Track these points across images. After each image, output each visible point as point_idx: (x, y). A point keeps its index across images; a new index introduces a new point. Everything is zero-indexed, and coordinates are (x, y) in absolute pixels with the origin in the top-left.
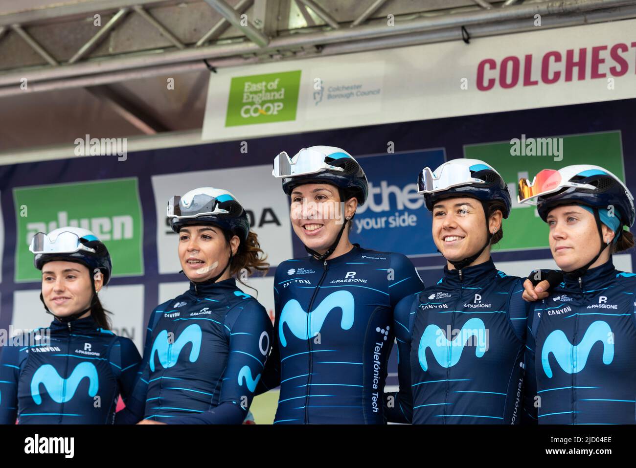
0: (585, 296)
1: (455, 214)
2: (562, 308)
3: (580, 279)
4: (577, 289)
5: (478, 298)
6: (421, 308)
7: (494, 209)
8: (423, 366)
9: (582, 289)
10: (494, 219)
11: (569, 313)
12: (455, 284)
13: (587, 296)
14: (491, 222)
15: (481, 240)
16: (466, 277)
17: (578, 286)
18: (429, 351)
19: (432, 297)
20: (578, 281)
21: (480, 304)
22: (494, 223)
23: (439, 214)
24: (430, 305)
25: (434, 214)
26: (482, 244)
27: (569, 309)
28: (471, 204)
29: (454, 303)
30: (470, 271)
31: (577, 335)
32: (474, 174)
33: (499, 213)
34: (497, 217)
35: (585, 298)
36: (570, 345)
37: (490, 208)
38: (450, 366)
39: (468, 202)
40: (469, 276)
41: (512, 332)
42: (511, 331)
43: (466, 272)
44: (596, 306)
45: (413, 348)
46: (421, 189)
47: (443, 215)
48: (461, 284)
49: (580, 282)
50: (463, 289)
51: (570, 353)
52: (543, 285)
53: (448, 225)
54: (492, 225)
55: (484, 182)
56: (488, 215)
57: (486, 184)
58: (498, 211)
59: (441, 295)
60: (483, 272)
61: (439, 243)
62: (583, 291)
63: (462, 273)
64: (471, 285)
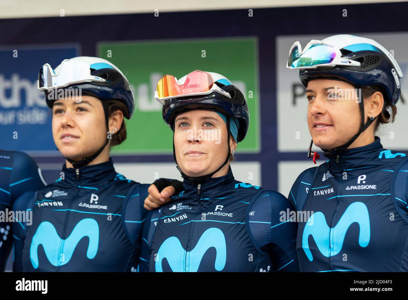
0: (202, 203)
1: (74, 112)
2: (178, 215)
3: (199, 185)
4: (195, 195)
5: (94, 198)
6: (37, 205)
7: (115, 109)
8: (34, 263)
9: (200, 196)
10: (115, 119)
11: (185, 220)
12: (72, 183)
13: (204, 203)
14: (111, 121)
15: (99, 140)
16: (83, 176)
17: (196, 193)
18: (41, 249)
19: (49, 195)
20: (197, 187)
21: (96, 204)
22: (115, 123)
23: (59, 111)
24: (46, 202)
25: (54, 112)
26: (100, 144)
27: (185, 216)
28: (90, 102)
29: (70, 201)
30: (88, 170)
31: (191, 241)
32: (93, 72)
33: (119, 113)
34: (117, 117)
35: (202, 205)
36: (183, 251)
37: (110, 107)
38: (61, 265)
39: (87, 100)
40: (87, 176)
41: (126, 236)
42: (124, 235)
43: (84, 171)
44: (212, 213)
45: (26, 245)
46: (41, 85)
47: (63, 112)
48: (78, 183)
49: (199, 188)
50: (80, 188)
51: (183, 259)
52: (167, 191)
53: (66, 123)
54: (112, 124)
55: (104, 80)
56: (108, 115)
57: (106, 83)
58: (119, 111)
59: (57, 193)
60: (101, 172)
61: (58, 141)
62: (200, 198)
63: (80, 172)
64: (88, 185)
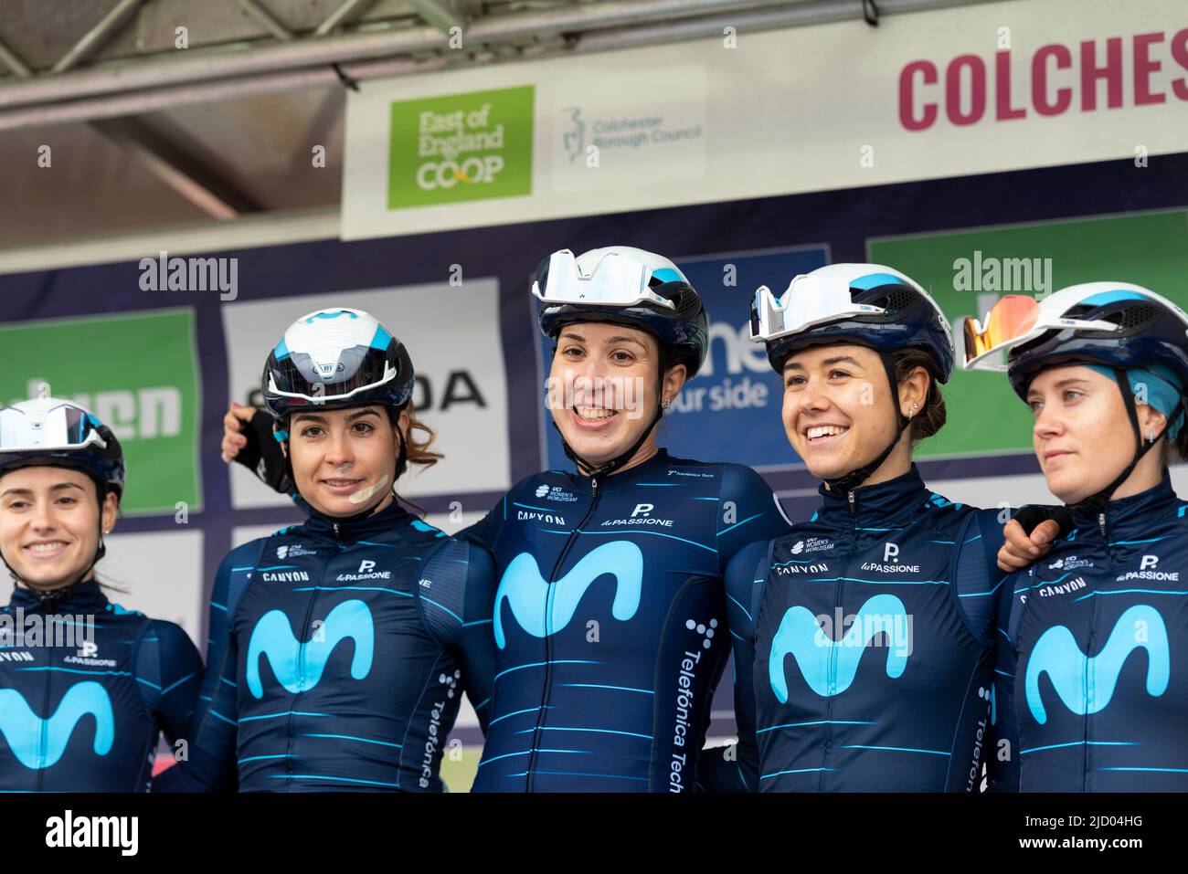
0: (1112, 552)
1: (826, 380)
2: (1067, 581)
3: (1102, 517)
4: (1098, 538)
5: (890, 549)
6: (774, 572)
7: (910, 365)
8: (780, 694)
9: (1106, 538)
10: (912, 385)
11: (1081, 591)
13: (1116, 553)
14: (903, 392)
15: (883, 431)
16: (865, 507)
17: (1099, 533)
18: (790, 663)
19: (797, 549)
20: (1097, 520)
21: (895, 564)
22: (913, 394)
23: (798, 381)
24: (793, 565)
25: (786, 384)
26: (886, 440)
27: (1082, 583)
28: (855, 359)
29: (841, 561)
30: (871, 494)
31: (1095, 635)
32: (857, 295)
33: (921, 373)
34: (918, 381)
35: (1113, 557)
36: (1081, 656)
37: (899, 364)
38: (834, 693)
39: (850, 355)
40: (871, 505)
41: (963, 625)
42: (959, 623)
43: (862, 497)
44: (1136, 575)
45: (758, 655)
46: (756, 331)
47: (803, 382)
48: (853, 520)
49: (1102, 523)
50: (858, 531)
51: (1080, 672)
52: (1044, 530)
53: (809, 405)
54: (907, 398)
55: (882, 310)
56: (895, 382)
57: (887, 316)
58: (919, 369)
59: (815, 544)
60: (895, 496)
61: (796, 440)
62: (1108, 543)
63: (856, 498)
64: (874, 523)
